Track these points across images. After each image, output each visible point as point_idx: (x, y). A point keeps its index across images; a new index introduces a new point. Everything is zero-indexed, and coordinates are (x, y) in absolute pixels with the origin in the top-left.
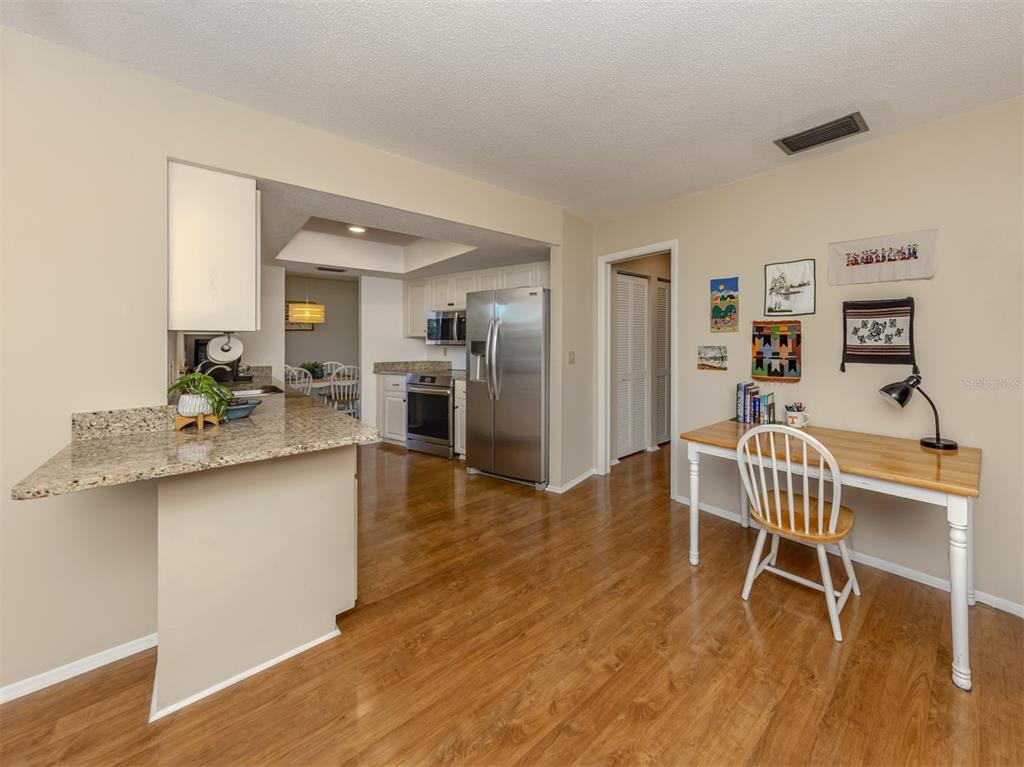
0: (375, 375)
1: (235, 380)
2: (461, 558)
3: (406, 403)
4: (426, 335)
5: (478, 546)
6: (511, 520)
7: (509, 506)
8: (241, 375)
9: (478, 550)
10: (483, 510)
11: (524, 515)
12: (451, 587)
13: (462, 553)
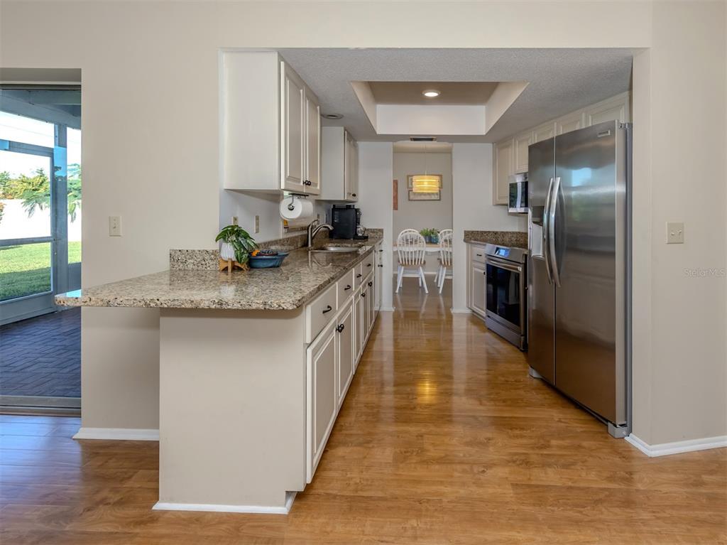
0: (465, 244)
1: (354, 239)
2: (447, 489)
3: (486, 275)
4: (508, 202)
5: (478, 483)
6: (544, 465)
7: (554, 442)
8: (360, 235)
9: (474, 488)
10: (517, 432)
11: (566, 466)
12: (408, 526)
13: (452, 484)
